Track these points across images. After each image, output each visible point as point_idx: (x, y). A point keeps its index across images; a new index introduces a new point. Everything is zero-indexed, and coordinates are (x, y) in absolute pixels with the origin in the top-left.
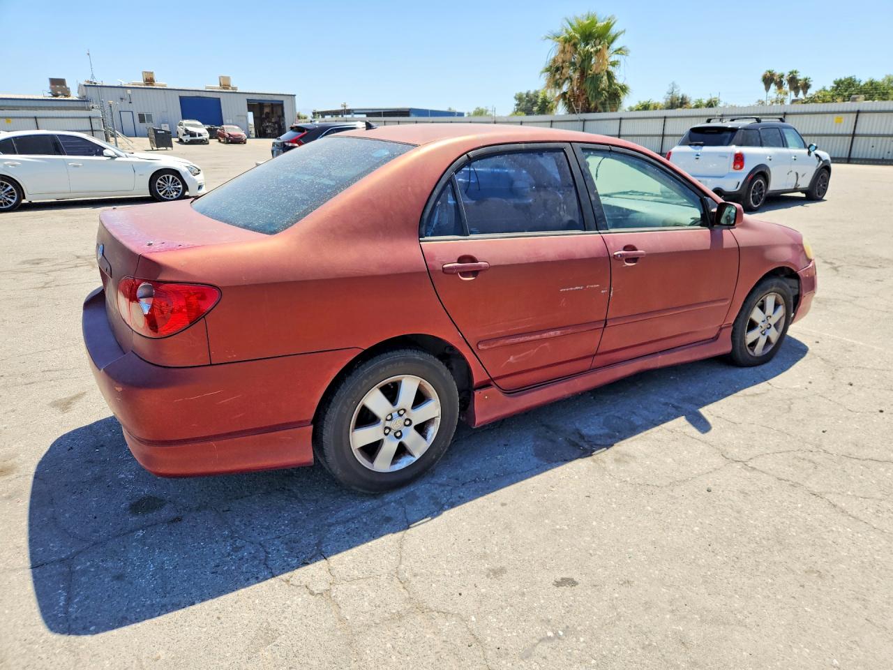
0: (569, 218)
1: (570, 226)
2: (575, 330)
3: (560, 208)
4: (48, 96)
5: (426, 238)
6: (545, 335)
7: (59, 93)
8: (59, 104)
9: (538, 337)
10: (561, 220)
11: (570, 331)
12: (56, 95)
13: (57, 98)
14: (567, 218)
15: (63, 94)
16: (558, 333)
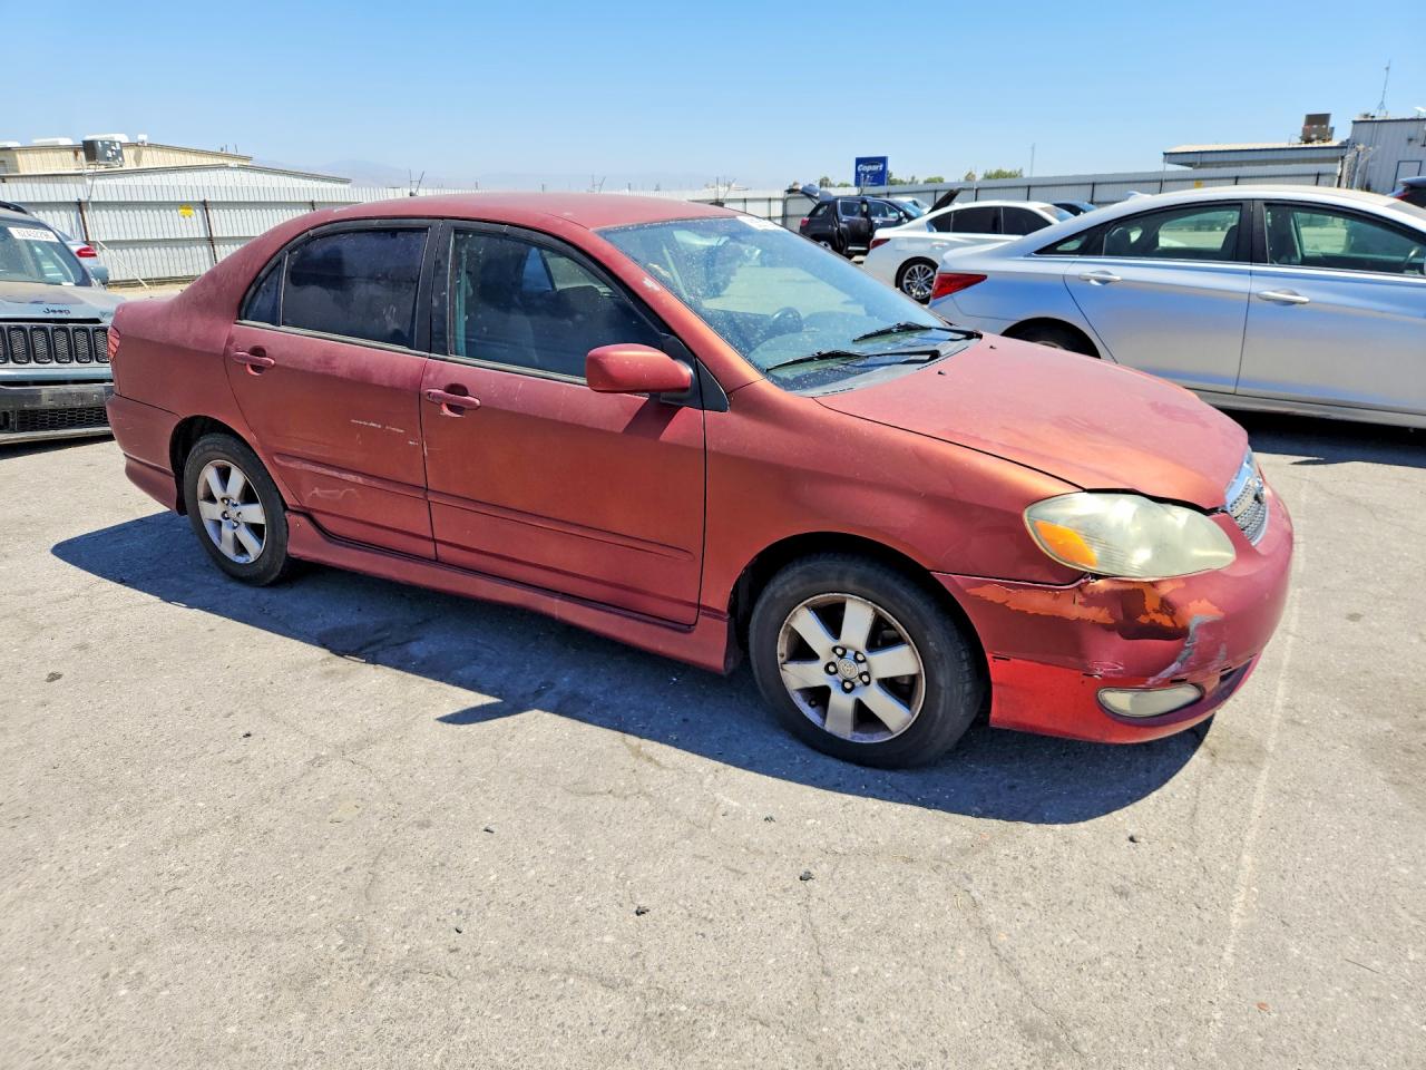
0: (397, 326)
1: (396, 338)
2: (379, 485)
3: (387, 311)
4: (1296, 142)
5: (245, 322)
6: (345, 476)
7: (1314, 136)
8: (1314, 154)
9: (335, 474)
10: (385, 327)
11: (374, 483)
12: (1309, 141)
13: (1309, 145)
14: (393, 326)
15: (1318, 138)
16: (360, 480)
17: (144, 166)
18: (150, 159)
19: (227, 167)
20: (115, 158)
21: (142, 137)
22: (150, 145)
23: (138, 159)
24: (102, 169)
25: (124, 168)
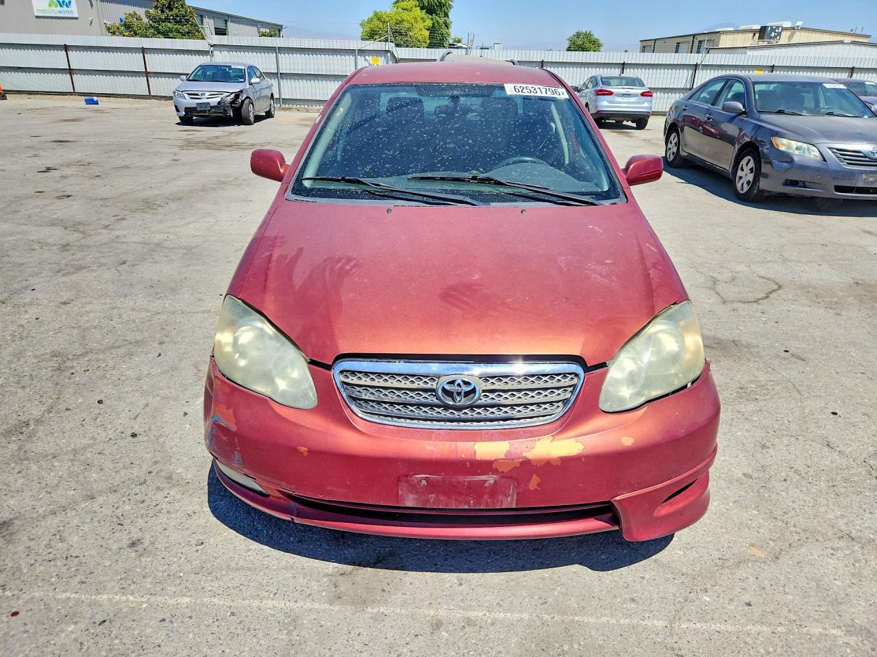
17: (793, 41)
18: (800, 37)
19: (842, 42)
20: (775, 37)
21: (799, 23)
22: (803, 29)
23: (791, 37)
24: (766, 44)
25: (779, 43)
